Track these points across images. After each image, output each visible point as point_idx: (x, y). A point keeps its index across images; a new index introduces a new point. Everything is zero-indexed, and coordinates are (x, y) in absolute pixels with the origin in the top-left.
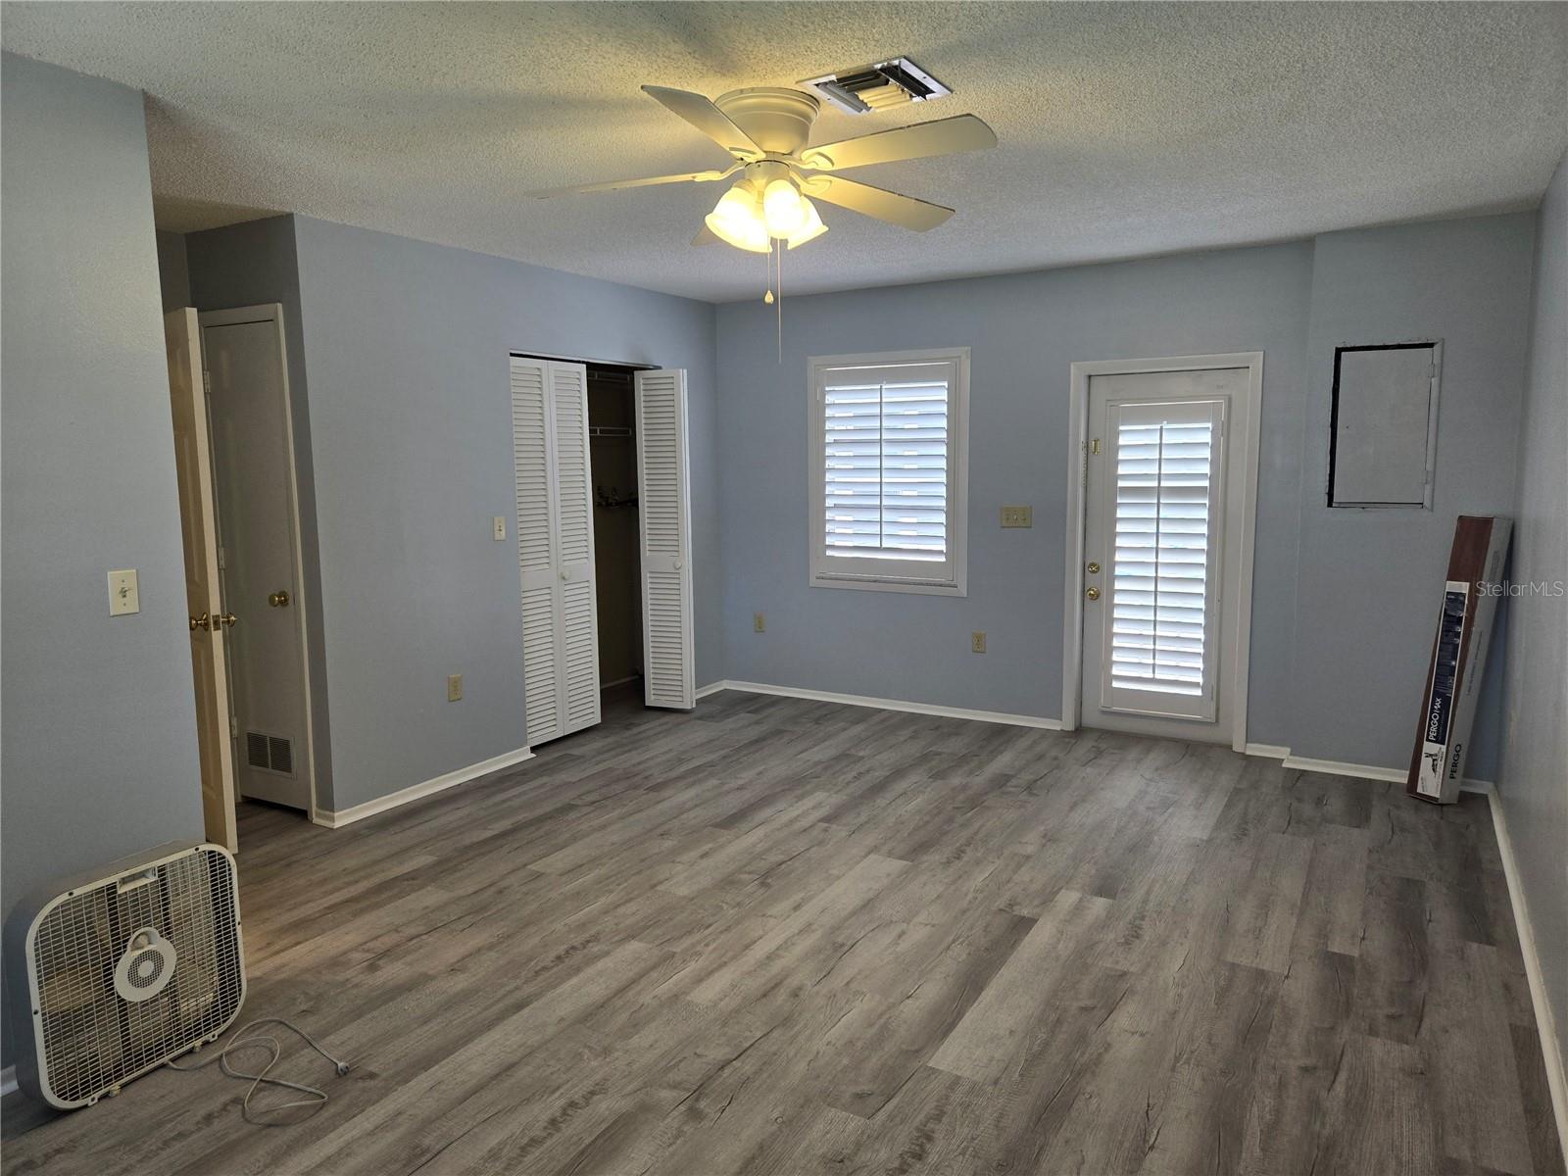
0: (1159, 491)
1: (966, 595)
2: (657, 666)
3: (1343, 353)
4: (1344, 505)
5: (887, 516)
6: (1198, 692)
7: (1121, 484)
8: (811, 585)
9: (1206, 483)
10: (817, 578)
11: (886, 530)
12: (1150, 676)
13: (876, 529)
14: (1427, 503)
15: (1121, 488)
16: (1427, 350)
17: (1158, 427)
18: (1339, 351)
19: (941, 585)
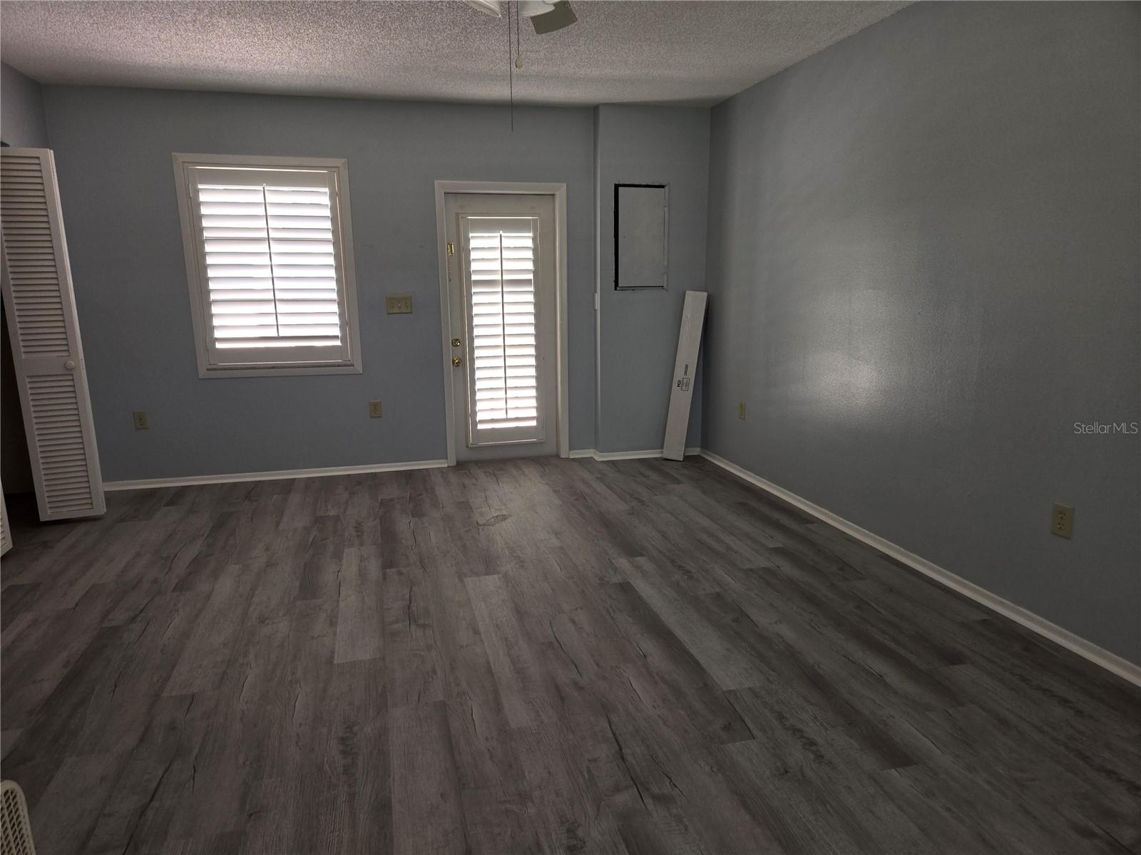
0: (503, 283)
1: (361, 372)
2: (49, 477)
3: (620, 188)
4: (624, 289)
5: (282, 308)
6: (534, 423)
7: (474, 277)
8: (200, 376)
9: (531, 276)
10: (208, 370)
11: (282, 320)
12: (504, 416)
13: (272, 320)
14: (665, 286)
15: (474, 281)
16: (662, 189)
17: (498, 235)
18: (617, 187)
19: (339, 366)
